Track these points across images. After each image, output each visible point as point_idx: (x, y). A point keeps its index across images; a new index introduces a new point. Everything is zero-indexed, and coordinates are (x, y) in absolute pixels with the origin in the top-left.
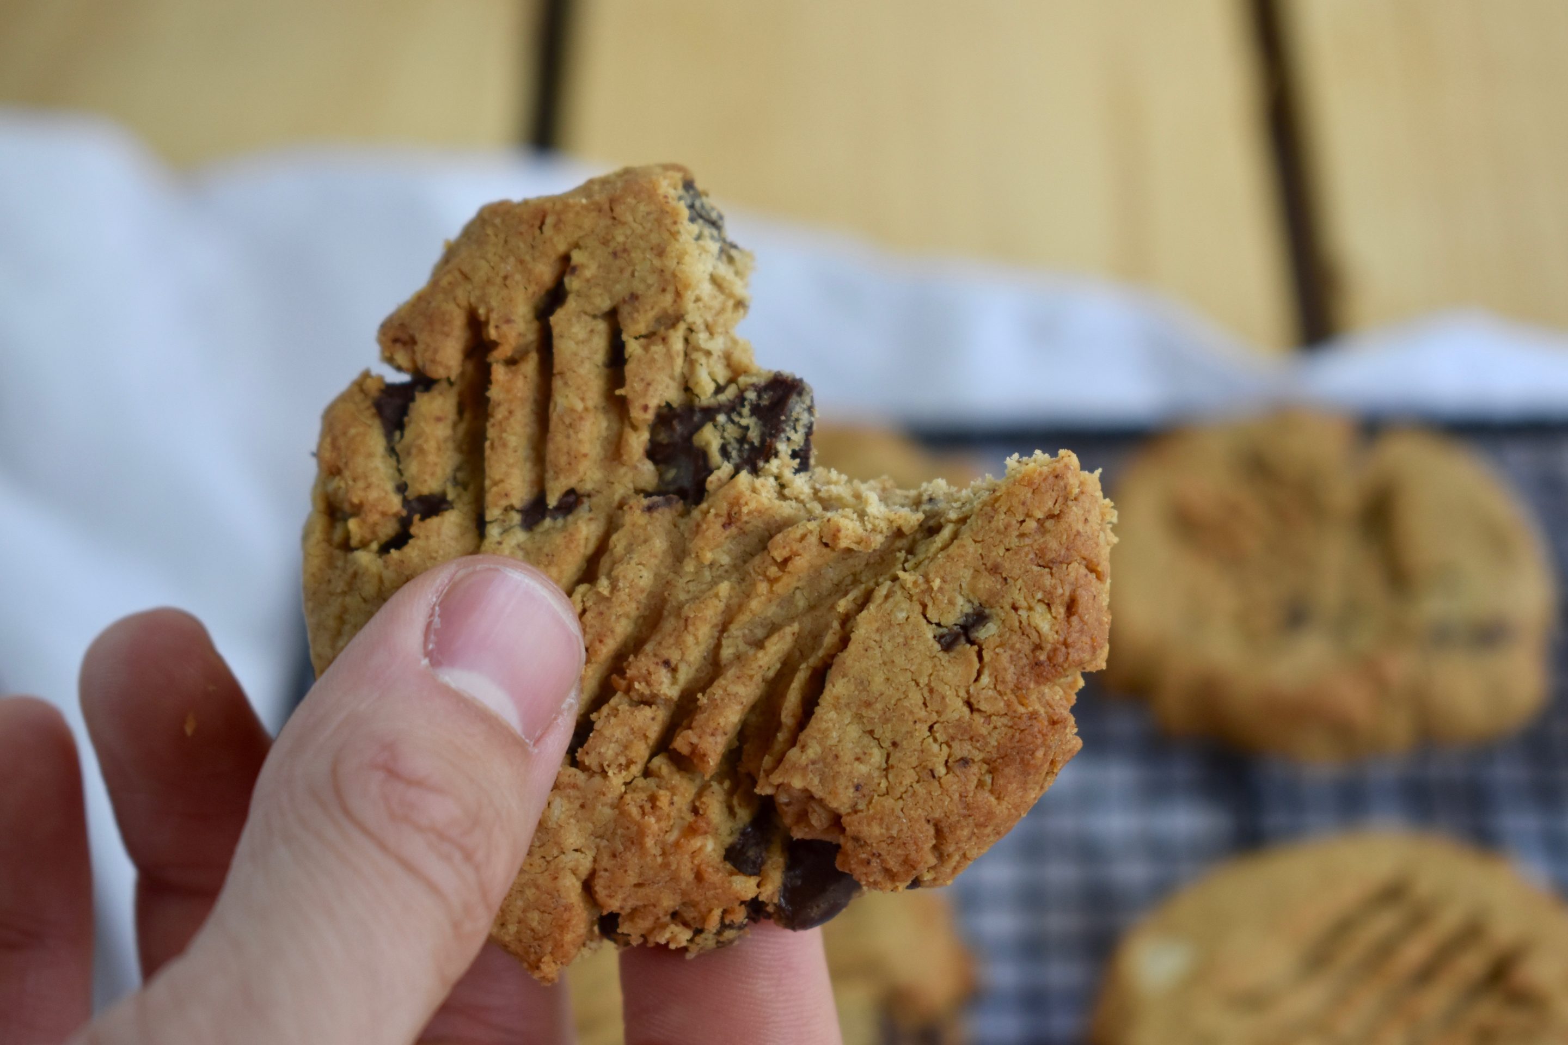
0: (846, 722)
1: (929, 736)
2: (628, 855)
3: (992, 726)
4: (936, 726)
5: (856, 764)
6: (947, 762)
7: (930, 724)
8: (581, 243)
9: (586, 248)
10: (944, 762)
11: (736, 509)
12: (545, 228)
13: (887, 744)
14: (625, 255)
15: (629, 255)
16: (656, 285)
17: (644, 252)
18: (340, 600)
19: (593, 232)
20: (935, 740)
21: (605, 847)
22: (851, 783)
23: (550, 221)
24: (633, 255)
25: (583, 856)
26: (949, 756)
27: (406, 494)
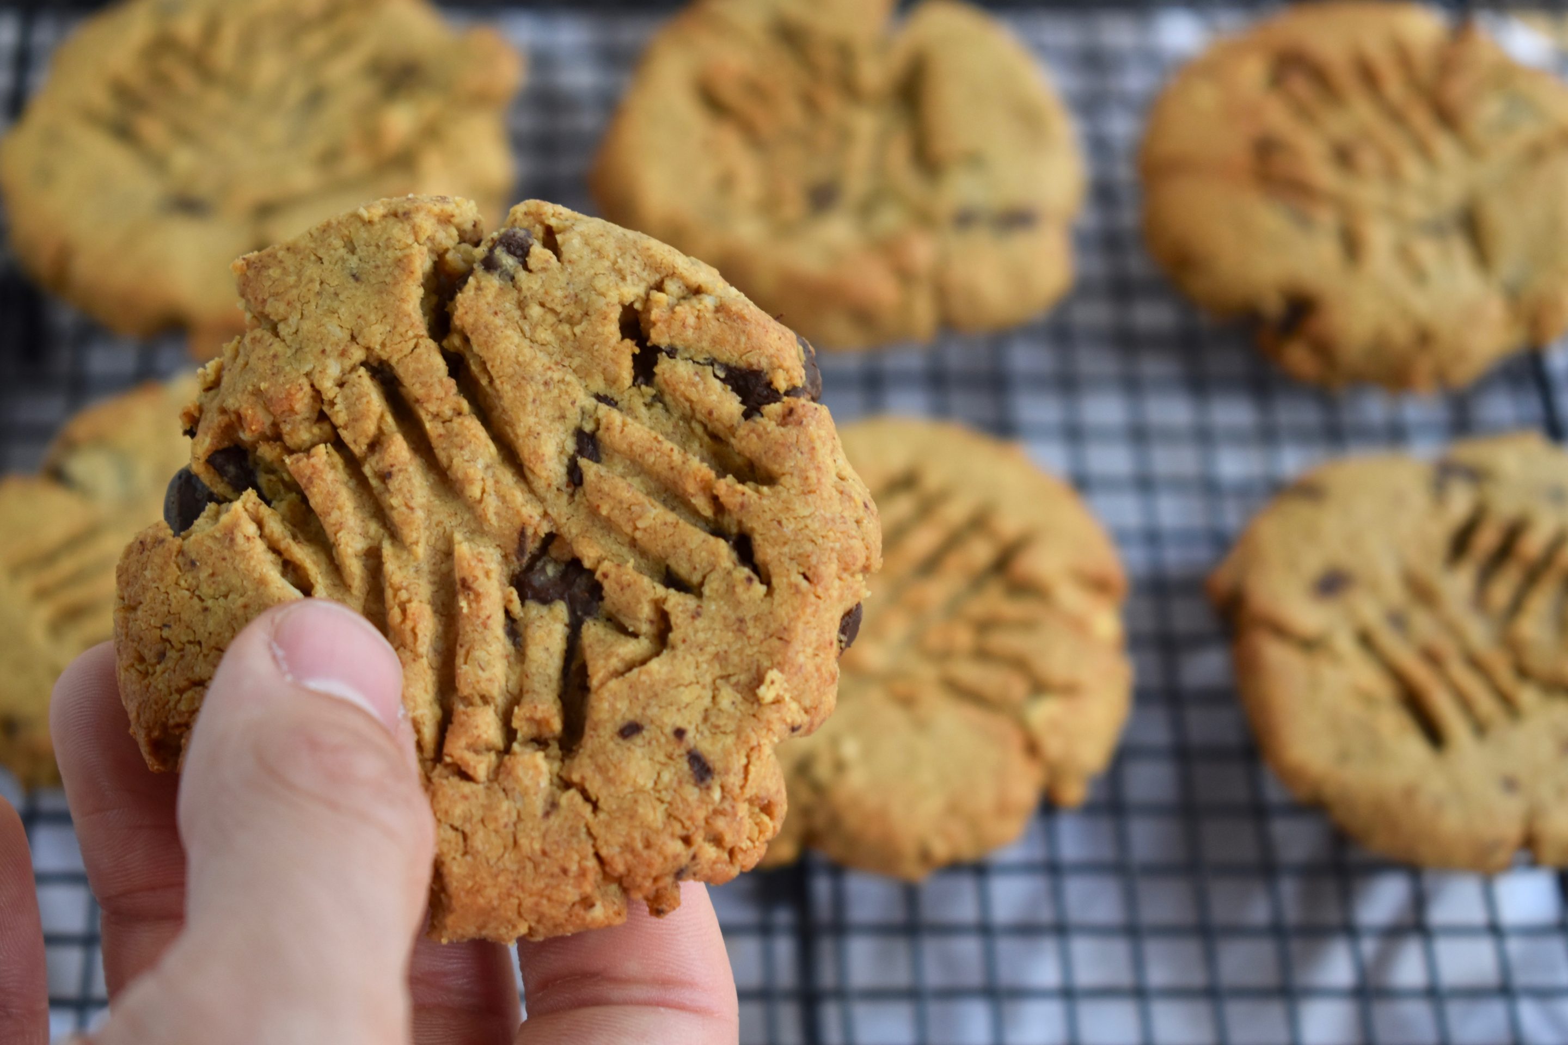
0: (245, 582)
1: (195, 638)
2: (268, 366)
3: (173, 692)
4: (198, 648)
5: (210, 571)
6: (170, 642)
7: (203, 644)
8: (768, 599)
9: (762, 601)
10: (170, 639)
11: (472, 597)
12: (801, 577)
13: (209, 603)
14: (735, 627)
15: (733, 631)
16: (693, 638)
17: (729, 645)
18: (612, 257)
19: (771, 613)
20: (190, 642)
21: (286, 353)
22: (199, 558)
23: (804, 584)
24: (730, 634)
25: (291, 332)
26: (172, 647)
27: (664, 354)
